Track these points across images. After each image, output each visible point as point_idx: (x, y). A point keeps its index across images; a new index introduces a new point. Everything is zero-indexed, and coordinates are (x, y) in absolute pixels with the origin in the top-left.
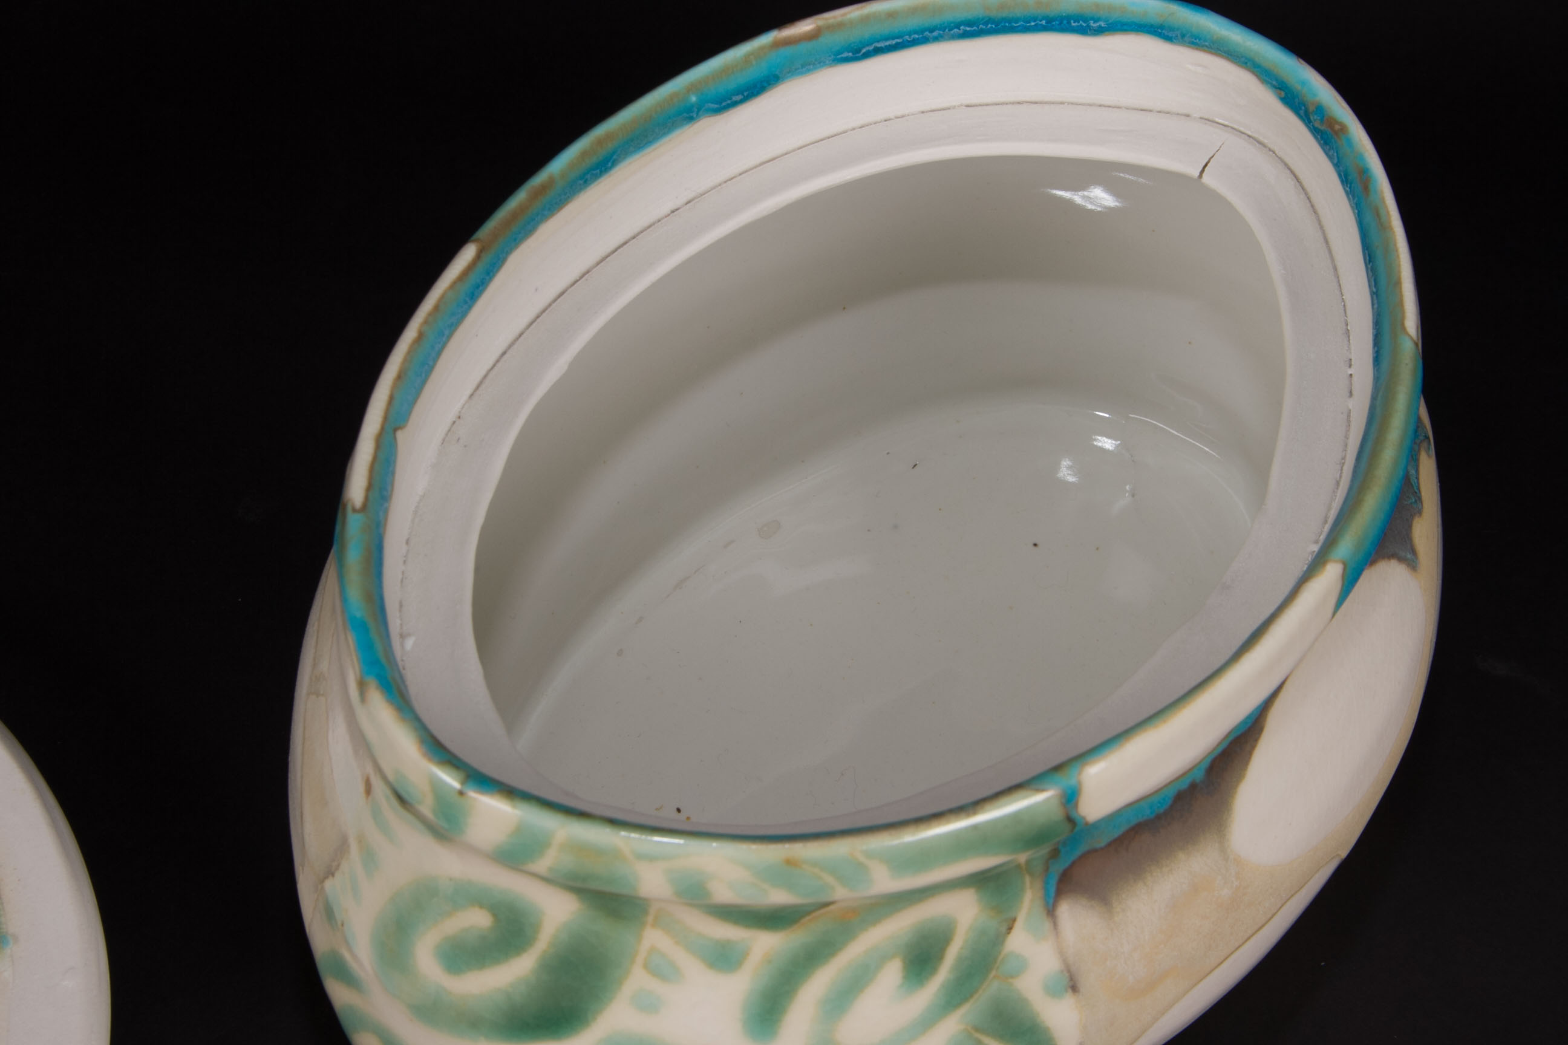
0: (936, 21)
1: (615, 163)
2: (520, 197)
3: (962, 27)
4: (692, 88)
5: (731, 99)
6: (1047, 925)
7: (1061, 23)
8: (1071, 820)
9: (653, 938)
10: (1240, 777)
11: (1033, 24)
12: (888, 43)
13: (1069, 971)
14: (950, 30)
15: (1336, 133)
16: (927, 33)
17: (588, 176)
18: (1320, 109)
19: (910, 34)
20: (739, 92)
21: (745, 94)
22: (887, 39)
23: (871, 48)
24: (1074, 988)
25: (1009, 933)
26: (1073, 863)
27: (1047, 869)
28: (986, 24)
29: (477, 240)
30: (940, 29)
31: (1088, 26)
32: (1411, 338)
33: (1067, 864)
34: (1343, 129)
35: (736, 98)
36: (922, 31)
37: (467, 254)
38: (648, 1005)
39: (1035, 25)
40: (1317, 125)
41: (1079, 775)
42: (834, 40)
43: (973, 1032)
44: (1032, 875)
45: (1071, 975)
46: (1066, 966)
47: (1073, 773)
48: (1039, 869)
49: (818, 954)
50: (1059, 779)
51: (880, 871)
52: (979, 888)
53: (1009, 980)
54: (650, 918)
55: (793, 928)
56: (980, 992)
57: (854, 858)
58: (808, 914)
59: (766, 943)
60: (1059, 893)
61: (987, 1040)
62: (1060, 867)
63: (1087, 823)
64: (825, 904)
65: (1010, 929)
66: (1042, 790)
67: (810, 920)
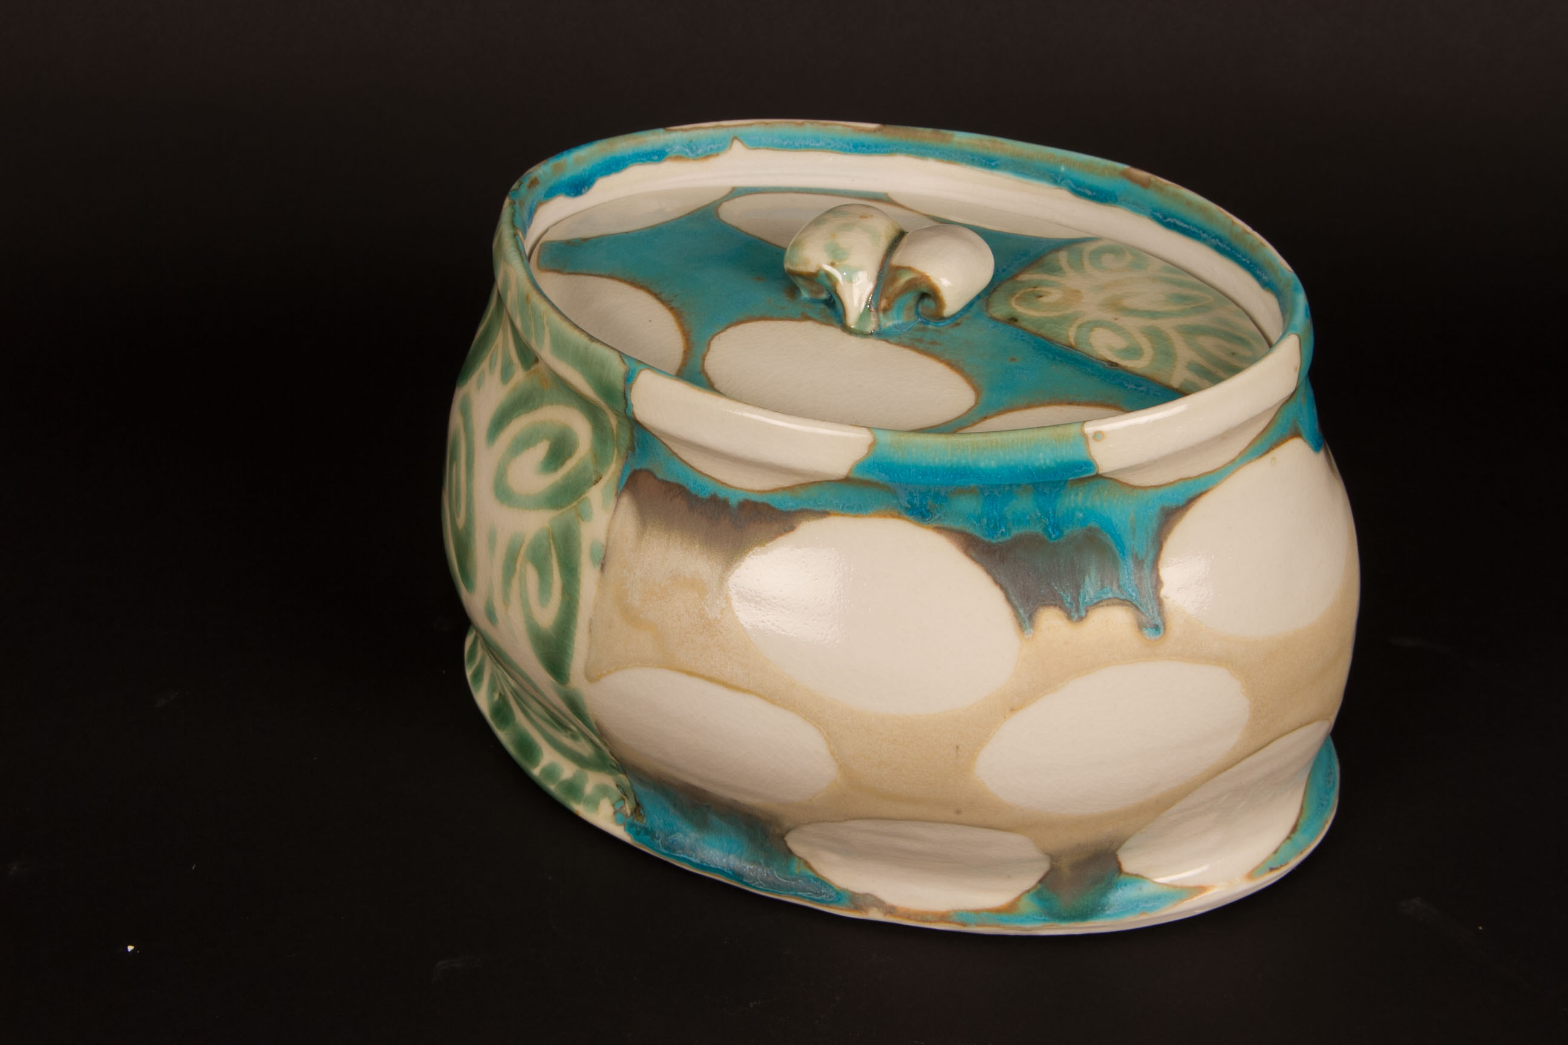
3: (1217, 240)
4: (1065, 161)
5: (1086, 191)
6: (613, 503)
8: (625, 398)
9: (500, 338)
12: (1181, 224)
13: (606, 551)
16: (1201, 232)
20: (1091, 189)
21: (1094, 194)
23: (1172, 221)
25: (594, 485)
26: (641, 471)
27: (627, 457)
33: (638, 467)
35: (1089, 193)
41: (642, 370)
42: (1151, 195)
43: (551, 536)
44: (619, 451)
45: (605, 555)
46: (607, 546)
47: (642, 367)
48: (623, 451)
49: (528, 402)
50: (631, 363)
51: (547, 338)
52: (593, 428)
53: (580, 520)
54: (504, 320)
55: (528, 372)
56: (565, 510)
57: (543, 317)
58: (533, 364)
59: (519, 375)
60: (627, 486)
61: (554, 552)
62: (634, 464)
63: (634, 415)
64: (536, 357)
65: (596, 482)
66: (622, 360)
67: (533, 372)
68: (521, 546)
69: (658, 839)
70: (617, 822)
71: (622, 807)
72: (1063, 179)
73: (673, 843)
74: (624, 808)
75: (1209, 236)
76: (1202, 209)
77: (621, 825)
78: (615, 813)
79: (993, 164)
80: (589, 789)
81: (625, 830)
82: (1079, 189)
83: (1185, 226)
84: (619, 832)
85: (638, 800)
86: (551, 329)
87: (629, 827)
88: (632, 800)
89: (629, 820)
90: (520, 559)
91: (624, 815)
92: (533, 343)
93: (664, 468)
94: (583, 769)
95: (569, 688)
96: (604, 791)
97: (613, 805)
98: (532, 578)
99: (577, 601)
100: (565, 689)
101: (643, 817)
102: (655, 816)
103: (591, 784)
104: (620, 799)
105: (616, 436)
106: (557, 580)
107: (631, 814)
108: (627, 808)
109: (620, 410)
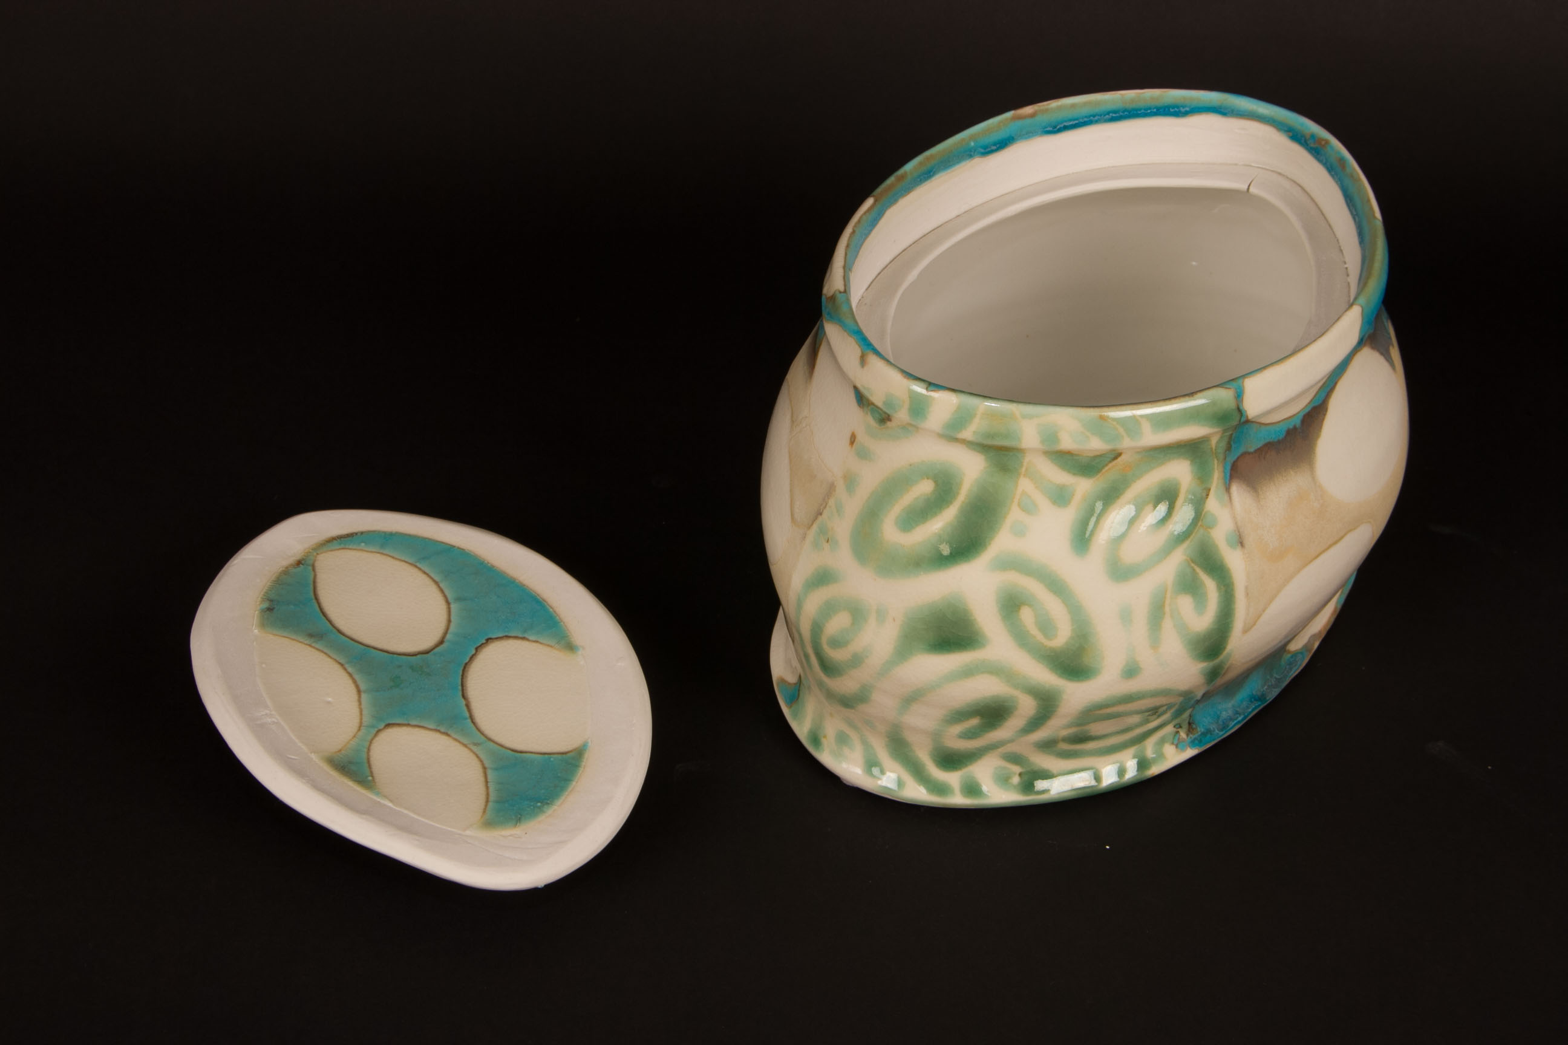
0: (1097, 110)
1: (934, 174)
2: (892, 180)
4: (972, 137)
5: (990, 147)
6: (1226, 497)
7: (1165, 110)
8: (1240, 410)
9: (1025, 485)
10: (1318, 436)
11: (1149, 111)
12: (1071, 123)
13: (1239, 532)
14: (1105, 116)
15: (1323, 146)
16: (1092, 118)
17: (922, 177)
18: (1313, 136)
19: (1082, 118)
20: (995, 144)
21: (998, 146)
22: (1070, 120)
23: (1062, 126)
24: (1242, 544)
25: (1207, 498)
26: (1238, 458)
27: (1225, 459)
28: (1123, 112)
29: (874, 196)
30: (1098, 115)
31: (1180, 111)
32: (1379, 220)
33: (1235, 458)
34: (1327, 142)
35: (994, 148)
36: (1089, 117)
37: (870, 201)
38: (1020, 532)
39: (1151, 112)
40: (1312, 145)
41: (1243, 383)
42: (1043, 119)
43: (1190, 562)
44: (1218, 460)
45: (1240, 535)
46: (1237, 527)
47: (1240, 381)
48: (1221, 456)
49: (1110, 496)
50: (1234, 384)
51: (1146, 427)
52: (1192, 461)
53: (1209, 530)
54: (1024, 469)
55: (1098, 476)
56: (1194, 534)
57: (1134, 417)
58: (1107, 465)
59: (1083, 487)
60: (1231, 477)
61: (1198, 570)
62: (1231, 458)
63: (1247, 416)
64: (1117, 455)
65: (1208, 495)
66: (1226, 388)
67: (1106, 471)
68: (1166, 591)
69: (1214, 731)
70: (1183, 750)
71: (1179, 739)
72: (975, 151)
73: (1223, 722)
74: (1181, 737)
75: (1101, 115)
76: (1085, 104)
77: (1187, 748)
78: (1177, 746)
79: (932, 174)
80: (1150, 753)
81: (1190, 748)
82: (987, 150)
83: (1077, 122)
84: (1190, 753)
85: (1191, 721)
86: (1149, 417)
87: (1193, 744)
88: (1185, 726)
89: (1189, 740)
90: (1167, 602)
91: (1184, 741)
92: (1126, 443)
93: (1254, 441)
94: (1142, 743)
95: (1221, 657)
96: (1162, 741)
97: (1173, 744)
98: (1185, 603)
99: (1233, 584)
100: (1217, 661)
101: (1196, 729)
102: (1205, 719)
103: (1149, 748)
104: (1175, 736)
105: (1215, 450)
106: (1210, 585)
107: (1188, 735)
108: (1183, 735)
109: (1235, 423)
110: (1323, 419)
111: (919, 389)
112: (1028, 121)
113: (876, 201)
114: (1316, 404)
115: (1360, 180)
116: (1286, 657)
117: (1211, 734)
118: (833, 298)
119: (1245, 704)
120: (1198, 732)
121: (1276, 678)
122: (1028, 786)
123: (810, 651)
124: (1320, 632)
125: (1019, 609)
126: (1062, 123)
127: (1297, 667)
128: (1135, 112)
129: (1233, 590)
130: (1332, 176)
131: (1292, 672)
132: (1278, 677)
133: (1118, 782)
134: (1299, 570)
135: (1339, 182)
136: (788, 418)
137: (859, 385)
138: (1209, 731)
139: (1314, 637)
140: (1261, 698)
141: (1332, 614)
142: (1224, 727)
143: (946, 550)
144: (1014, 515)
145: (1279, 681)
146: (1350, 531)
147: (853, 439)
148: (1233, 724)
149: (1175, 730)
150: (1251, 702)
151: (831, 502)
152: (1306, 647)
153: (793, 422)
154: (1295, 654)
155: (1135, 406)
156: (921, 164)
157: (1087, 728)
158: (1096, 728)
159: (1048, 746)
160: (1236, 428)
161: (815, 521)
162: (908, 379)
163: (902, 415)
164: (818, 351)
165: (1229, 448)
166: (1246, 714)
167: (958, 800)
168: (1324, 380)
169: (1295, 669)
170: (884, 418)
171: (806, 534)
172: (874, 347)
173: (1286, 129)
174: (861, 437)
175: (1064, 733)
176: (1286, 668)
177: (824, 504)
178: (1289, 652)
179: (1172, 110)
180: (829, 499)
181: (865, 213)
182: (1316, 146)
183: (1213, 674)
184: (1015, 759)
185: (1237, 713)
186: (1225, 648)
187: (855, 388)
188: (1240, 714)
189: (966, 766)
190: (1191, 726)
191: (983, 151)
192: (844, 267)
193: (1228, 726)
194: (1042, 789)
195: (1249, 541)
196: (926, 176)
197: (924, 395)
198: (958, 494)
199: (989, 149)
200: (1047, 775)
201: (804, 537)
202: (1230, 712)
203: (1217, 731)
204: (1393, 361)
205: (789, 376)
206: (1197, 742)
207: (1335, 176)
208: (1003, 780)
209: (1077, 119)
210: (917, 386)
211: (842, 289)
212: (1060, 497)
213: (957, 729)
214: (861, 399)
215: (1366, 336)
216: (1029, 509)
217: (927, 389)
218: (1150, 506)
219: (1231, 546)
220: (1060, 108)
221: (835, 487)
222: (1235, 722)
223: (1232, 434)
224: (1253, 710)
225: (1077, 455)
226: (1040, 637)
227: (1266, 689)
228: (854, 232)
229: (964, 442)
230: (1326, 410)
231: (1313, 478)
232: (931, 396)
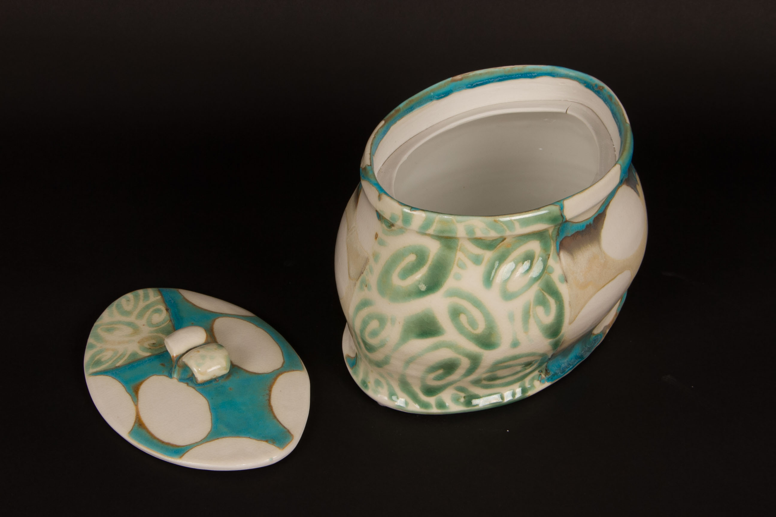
0: (492, 76)
1: (414, 109)
2: (393, 112)
3: (499, 78)
4: (432, 91)
6: (558, 258)
7: (525, 75)
8: (562, 216)
9: (459, 255)
10: (602, 228)
11: (517, 76)
12: (480, 83)
13: (565, 275)
14: (496, 79)
15: (601, 90)
16: (490, 80)
17: (408, 110)
18: (596, 85)
19: (485, 80)
20: (443, 94)
21: (445, 94)
22: (479, 81)
23: (475, 84)
24: (566, 281)
25: (549, 259)
26: (563, 239)
27: (556, 240)
28: (505, 77)
29: (384, 120)
30: (493, 79)
31: (532, 75)
32: (629, 124)
33: (561, 239)
34: (603, 88)
35: (443, 96)
36: (488, 79)
37: (383, 122)
38: (458, 278)
40: (596, 90)
41: (563, 202)
42: (466, 81)
43: (542, 290)
44: (553, 240)
46: (564, 273)
47: (562, 202)
48: (555, 238)
49: (502, 259)
50: (559, 203)
51: (517, 225)
52: (540, 241)
53: (550, 274)
54: (459, 247)
55: (495, 250)
56: (543, 277)
57: (511, 221)
58: (499, 244)
59: (488, 255)
60: (560, 249)
61: (546, 294)
62: (560, 239)
63: (566, 219)
64: (504, 239)
65: (549, 257)
66: (555, 205)
67: (499, 247)
68: (530, 305)
69: (558, 373)
70: (544, 383)
71: (541, 378)
72: (433, 97)
73: (563, 369)
76: (486, 73)
77: (545, 383)
78: (540, 381)
79: (413, 109)
80: (527, 385)
81: (547, 382)
82: (439, 97)
83: (482, 82)
84: (547, 384)
85: (547, 369)
86: (518, 220)
87: (548, 380)
88: (544, 371)
89: (546, 378)
90: (531, 310)
91: (544, 379)
92: (508, 233)
93: (570, 231)
94: (523, 380)
95: (559, 336)
96: (533, 379)
97: (538, 380)
98: (540, 310)
99: (563, 301)
100: (557, 338)
101: (549, 372)
102: (553, 368)
103: (527, 382)
104: (539, 376)
105: (552, 235)
106: (552, 301)
107: (545, 376)
108: (543, 376)
109: (560, 222)
110: (604, 220)
111: (407, 210)
112: (459, 82)
113: (385, 122)
114: (600, 212)
115: (619, 105)
116: (593, 337)
117: (557, 375)
118: (365, 169)
119: (573, 360)
120: (550, 374)
121: (588, 347)
122: (468, 402)
123: (360, 340)
124: (609, 325)
125: (460, 315)
126: (476, 83)
127: (598, 342)
128: (510, 77)
129: (563, 303)
130: (606, 104)
131: (596, 344)
132: (589, 346)
133: (512, 399)
134: (595, 293)
135: (609, 107)
136: (346, 228)
137: (378, 210)
138: (556, 374)
139: (606, 327)
140: (581, 357)
141: (615, 316)
142: (563, 371)
143: (423, 288)
144: (455, 270)
145: (589, 348)
146: (619, 274)
147: (376, 236)
148: (568, 369)
149: (539, 373)
150: (576, 359)
151: (367, 267)
152: (602, 332)
153: (348, 229)
154: (597, 335)
155: (511, 215)
156: (407, 104)
157: (495, 373)
158: (500, 373)
159: (477, 382)
160: (561, 225)
161: (360, 277)
162: (401, 205)
163: (399, 223)
164: (359, 195)
165: (558, 235)
166: (574, 365)
167: (434, 410)
168: (604, 200)
169: (597, 343)
170: (391, 225)
171: (356, 283)
172: (384, 191)
173: (583, 82)
174: (380, 235)
175: (485, 376)
176: (593, 342)
177: (364, 268)
178: (594, 334)
179: (528, 75)
180: (366, 265)
181: (380, 128)
182: (597, 90)
183: (556, 345)
184: (461, 389)
185: (569, 364)
186: (560, 332)
187: (377, 211)
188: (571, 365)
189: (438, 394)
190: (547, 372)
191: (437, 97)
192: (370, 154)
193: (565, 371)
194: (475, 404)
195: (570, 279)
196: (410, 110)
197: (409, 213)
198: (428, 260)
199: (441, 96)
200: (477, 397)
201: (355, 285)
202: (566, 364)
203: (560, 374)
204: (638, 191)
205: (347, 208)
206: (550, 379)
207: (607, 104)
208: (456, 400)
209: (482, 81)
210: (406, 209)
211: (369, 164)
212: (477, 260)
213: (432, 375)
214: (380, 216)
215: (624, 179)
216: (462, 266)
217: (410, 210)
218: (521, 263)
219: (561, 281)
220: (474, 76)
221: (369, 260)
222: (569, 369)
223: (559, 228)
224: (577, 363)
225: (484, 240)
226: (470, 329)
227: (583, 353)
228: (375, 137)
229: (429, 235)
230: (605, 215)
231: (600, 248)
232: (412, 214)
